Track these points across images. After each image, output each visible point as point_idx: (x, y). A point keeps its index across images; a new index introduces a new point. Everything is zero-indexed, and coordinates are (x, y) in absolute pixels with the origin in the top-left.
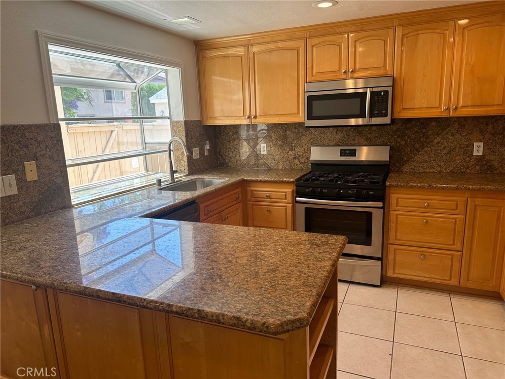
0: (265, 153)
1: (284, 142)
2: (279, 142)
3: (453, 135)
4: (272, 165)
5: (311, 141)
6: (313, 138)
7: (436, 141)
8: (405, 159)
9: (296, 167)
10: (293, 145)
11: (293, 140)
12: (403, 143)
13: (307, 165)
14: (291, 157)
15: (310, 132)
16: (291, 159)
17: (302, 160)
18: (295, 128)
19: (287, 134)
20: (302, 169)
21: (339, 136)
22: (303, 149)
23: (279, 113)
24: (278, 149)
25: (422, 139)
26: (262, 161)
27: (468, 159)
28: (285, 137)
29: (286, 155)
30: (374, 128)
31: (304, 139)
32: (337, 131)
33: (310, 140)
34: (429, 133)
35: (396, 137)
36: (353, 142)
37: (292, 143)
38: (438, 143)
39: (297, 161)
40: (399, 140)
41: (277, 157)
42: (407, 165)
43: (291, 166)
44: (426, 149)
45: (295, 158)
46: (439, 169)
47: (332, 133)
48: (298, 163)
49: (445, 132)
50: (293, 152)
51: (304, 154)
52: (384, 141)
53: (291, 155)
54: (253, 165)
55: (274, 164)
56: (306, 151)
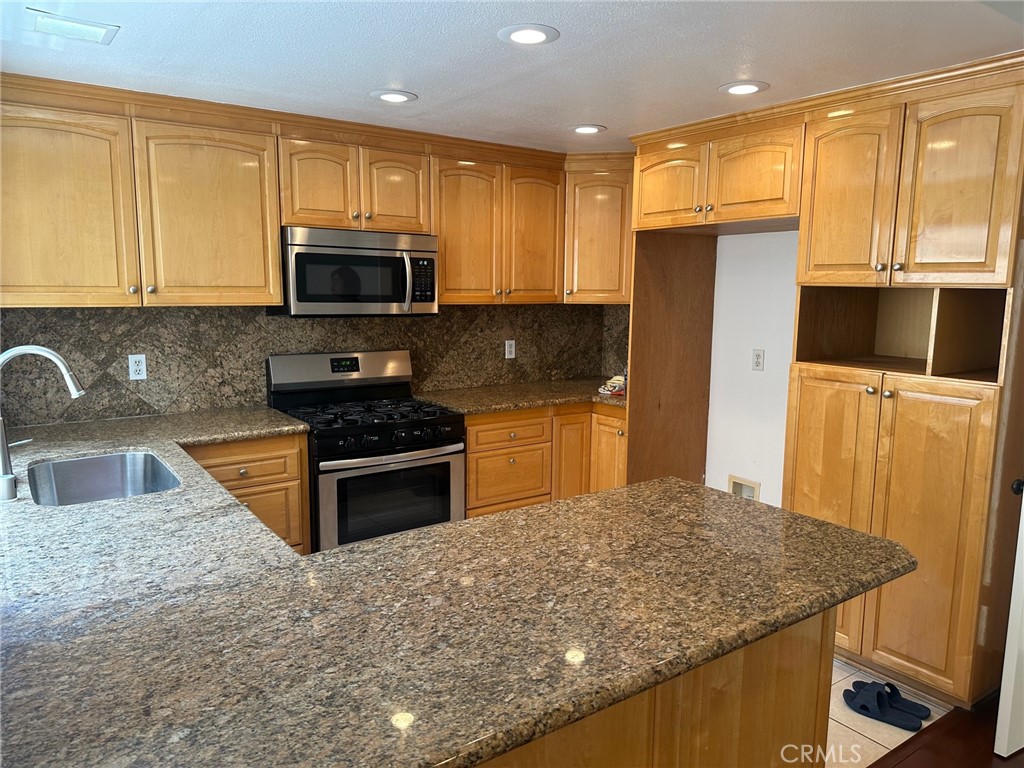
0: (144, 376)
1: (193, 349)
2: (180, 349)
3: (482, 331)
4: (162, 404)
5: (260, 344)
6: (264, 338)
7: (463, 340)
8: (426, 370)
9: (226, 404)
10: (217, 353)
11: (218, 343)
12: (421, 344)
13: (252, 397)
14: (212, 382)
15: (257, 325)
16: (214, 386)
17: (242, 387)
18: (221, 317)
19: (201, 330)
20: (242, 405)
21: (317, 334)
22: (241, 362)
23: (220, 282)
24: (179, 366)
25: (446, 338)
26: (134, 397)
27: (500, 365)
28: (197, 336)
29: (201, 379)
30: (377, 320)
31: (243, 341)
32: (313, 324)
33: (257, 343)
34: (454, 328)
35: (410, 334)
36: (344, 345)
37: (214, 350)
38: (466, 342)
39: (227, 390)
40: (415, 340)
41: (176, 384)
42: (428, 380)
43: (213, 403)
44: (451, 353)
45: (223, 383)
46: (469, 383)
47: (303, 328)
48: (231, 393)
49: (473, 326)
50: (219, 369)
51: (246, 373)
52: (394, 342)
53: (213, 377)
54: (105, 410)
55: (167, 403)
56: (250, 365)
